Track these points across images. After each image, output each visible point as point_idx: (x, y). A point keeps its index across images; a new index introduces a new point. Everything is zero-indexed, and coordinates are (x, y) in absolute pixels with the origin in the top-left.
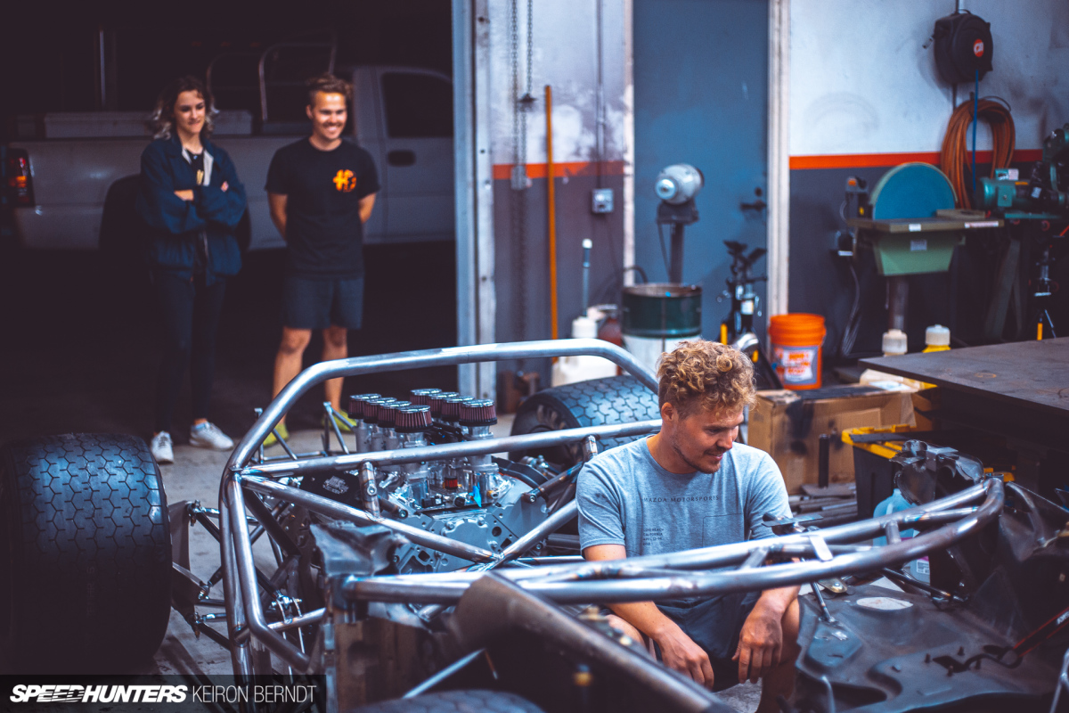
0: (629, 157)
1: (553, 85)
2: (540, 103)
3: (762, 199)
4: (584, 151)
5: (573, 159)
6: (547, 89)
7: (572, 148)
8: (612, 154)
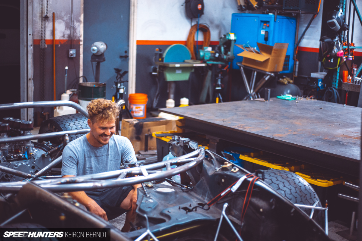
0: (82, 38)
1: (55, 12)
2: (51, 19)
3: (126, 54)
4: (66, 36)
5: (62, 38)
6: (53, 14)
7: (62, 35)
8: (76, 37)
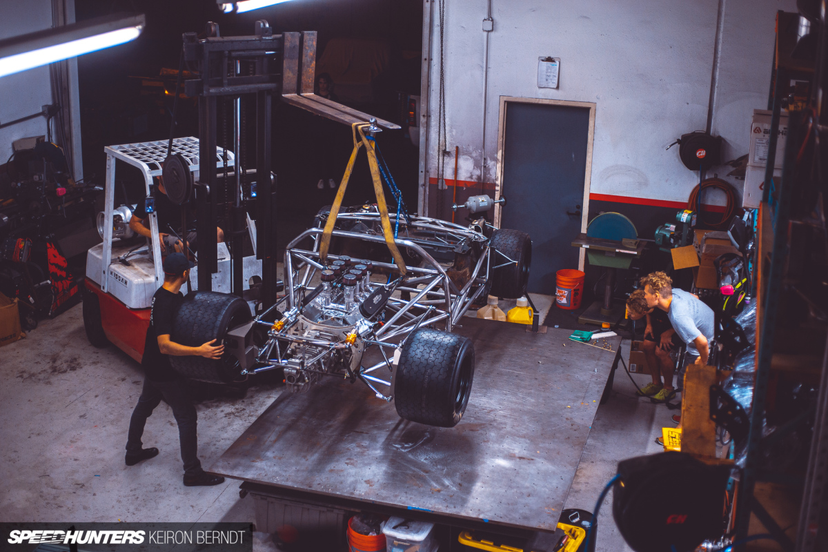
0: (498, 182)
1: (460, 146)
2: (454, 153)
4: (474, 177)
5: (469, 180)
6: (457, 147)
7: (469, 175)
8: (489, 180)
